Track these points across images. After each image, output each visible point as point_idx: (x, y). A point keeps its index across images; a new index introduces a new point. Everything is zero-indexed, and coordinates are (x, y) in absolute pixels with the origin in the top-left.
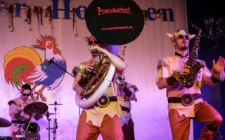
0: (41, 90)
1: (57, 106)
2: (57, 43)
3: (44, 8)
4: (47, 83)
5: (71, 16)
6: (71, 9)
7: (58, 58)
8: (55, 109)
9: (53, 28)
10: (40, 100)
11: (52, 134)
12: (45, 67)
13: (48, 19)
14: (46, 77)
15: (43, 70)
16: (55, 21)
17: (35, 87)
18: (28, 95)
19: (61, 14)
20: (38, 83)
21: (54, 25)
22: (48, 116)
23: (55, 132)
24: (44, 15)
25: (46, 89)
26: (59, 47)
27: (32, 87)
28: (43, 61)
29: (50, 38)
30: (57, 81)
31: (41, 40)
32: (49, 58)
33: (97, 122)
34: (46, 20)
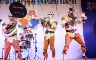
0: (31, 30)
1: (36, 35)
2: (35, 13)
3: (30, 1)
4: (33, 27)
5: (40, 3)
6: (40, 1)
7: (36, 18)
8: (36, 36)
9: (34, 8)
10: (30, 33)
11: (35, 45)
12: (32, 22)
13: (32, 5)
14: (32, 25)
15: (31, 22)
16: (34, 5)
17: (28, 29)
18: (26, 31)
19: (36, 3)
20: (29, 27)
21: (34, 7)
22: (33, 38)
23: (36, 44)
24: (30, 3)
25: (32, 29)
26: (36, 14)
27: (27, 28)
28: (31, 19)
29: (33, 11)
30: (36, 26)
31: (30, 12)
32: (33, 18)
33: (11, 42)
34: (31, 5)
